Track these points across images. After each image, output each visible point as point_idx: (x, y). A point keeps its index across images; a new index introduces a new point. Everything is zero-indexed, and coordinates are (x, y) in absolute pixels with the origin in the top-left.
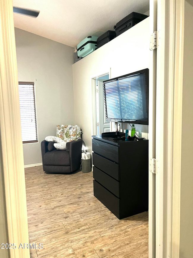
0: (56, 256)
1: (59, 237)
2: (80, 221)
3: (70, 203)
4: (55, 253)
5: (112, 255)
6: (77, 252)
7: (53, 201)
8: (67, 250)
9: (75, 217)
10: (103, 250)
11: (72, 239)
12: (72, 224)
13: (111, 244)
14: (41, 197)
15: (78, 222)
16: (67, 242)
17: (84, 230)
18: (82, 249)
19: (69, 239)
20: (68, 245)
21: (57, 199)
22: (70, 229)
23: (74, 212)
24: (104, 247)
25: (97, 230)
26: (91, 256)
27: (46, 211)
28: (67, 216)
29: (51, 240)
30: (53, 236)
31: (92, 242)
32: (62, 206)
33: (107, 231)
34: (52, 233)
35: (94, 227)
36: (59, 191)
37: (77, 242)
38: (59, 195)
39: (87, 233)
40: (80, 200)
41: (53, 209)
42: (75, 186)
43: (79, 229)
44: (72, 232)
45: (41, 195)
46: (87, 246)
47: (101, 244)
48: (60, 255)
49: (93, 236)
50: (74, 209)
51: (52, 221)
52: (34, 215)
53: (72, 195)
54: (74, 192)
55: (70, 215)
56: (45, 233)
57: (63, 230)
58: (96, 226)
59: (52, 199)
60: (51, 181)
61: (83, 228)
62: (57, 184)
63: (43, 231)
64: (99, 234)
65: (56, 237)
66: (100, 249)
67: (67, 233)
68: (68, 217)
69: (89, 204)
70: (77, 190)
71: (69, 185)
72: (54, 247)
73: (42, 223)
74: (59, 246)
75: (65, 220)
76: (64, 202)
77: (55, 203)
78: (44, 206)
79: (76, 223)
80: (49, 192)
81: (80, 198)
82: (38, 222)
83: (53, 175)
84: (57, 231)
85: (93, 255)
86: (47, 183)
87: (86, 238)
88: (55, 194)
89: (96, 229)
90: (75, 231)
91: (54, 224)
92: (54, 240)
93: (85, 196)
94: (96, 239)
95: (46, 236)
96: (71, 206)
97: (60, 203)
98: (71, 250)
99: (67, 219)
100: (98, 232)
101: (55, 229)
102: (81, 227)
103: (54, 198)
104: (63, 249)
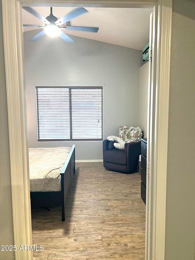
0: (87, 238)
1: (95, 224)
2: (118, 216)
3: (116, 199)
4: (87, 235)
5: (134, 252)
6: (105, 240)
7: (102, 194)
8: (97, 236)
9: (115, 211)
10: (128, 245)
11: (105, 228)
12: (110, 216)
13: (138, 243)
14: (94, 189)
15: (116, 216)
16: (100, 229)
17: (118, 224)
18: (110, 239)
19: (103, 228)
20: (100, 232)
21: (106, 193)
22: (107, 220)
23: (116, 207)
24: (130, 243)
25: (130, 228)
26: (115, 246)
27: (93, 201)
28: (108, 209)
29: (88, 225)
30: (91, 222)
31: (121, 236)
32: (108, 199)
33: (139, 231)
34: (91, 219)
35: (129, 225)
36: (111, 187)
37: (108, 232)
38: (110, 190)
39: (119, 227)
40: (126, 198)
41: (100, 200)
42: (127, 185)
43: (114, 222)
44: (108, 223)
45: (95, 187)
46: (116, 238)
47: (128, 240)
48: (90, 238)
49: (124, 232)
50: (118, 204)
51: (95, 210)
52: (83, 202)
53: (121, 192)
54: (123, 190)
55: (112, 209)
56: (85, 218)
57: (100, 220)
58: (131, 224)
59: (102, 193)
60: (107, 177)
61: (118, 222)
62: (111, 180)
63: (85, 216)
64: (130, 231)
65: (92, 224)
66: (126, 243)
67: (103, 222)
68: (110, 210)
69: (133, 204)
70: (127, 189)
71: (122, 183)
72: (88, 231)
73: (86, 209)
74: (92, 231)
75: (106, 212)
76: (111, 197)
77: (103, 196)
78: (93, 197)
79: (115, 216)
80: (102, 186)
81: (127, 196)
82: (84, 208)
83: (111, 172)
84: (95, 219)
85: (117, 247)
86: (104, 178)
87: (118, 231)
88: (106, 189)
89: (130, 226)
90: (111, 223)
91: (95, 213)
92: (90, 225)
93: (132, 195)
94: (125, 235)
95: (86, 220)
96: (116, 202)
97: (107, 197)
98: (101, 237)
99: (107, 212)
100: (130, 229)
101: (95, 217)
102: (117, 221)
103: (105, 192)
104: (95, 234)
